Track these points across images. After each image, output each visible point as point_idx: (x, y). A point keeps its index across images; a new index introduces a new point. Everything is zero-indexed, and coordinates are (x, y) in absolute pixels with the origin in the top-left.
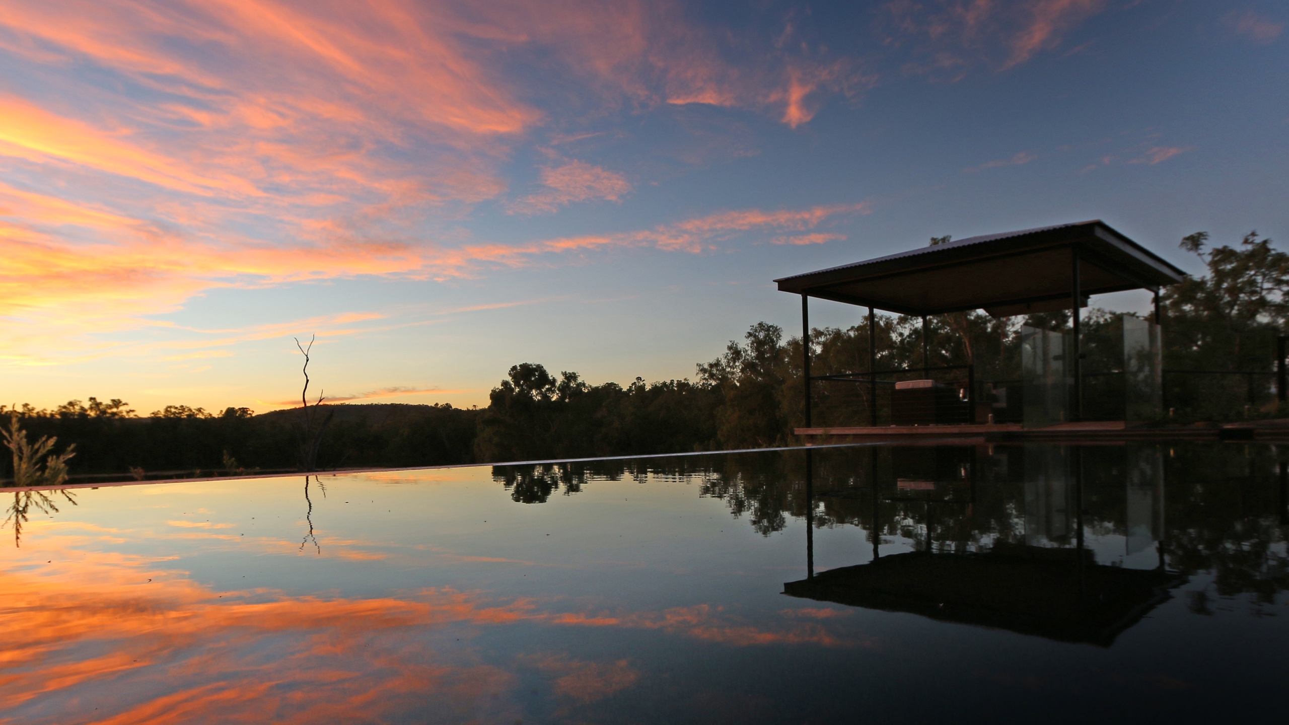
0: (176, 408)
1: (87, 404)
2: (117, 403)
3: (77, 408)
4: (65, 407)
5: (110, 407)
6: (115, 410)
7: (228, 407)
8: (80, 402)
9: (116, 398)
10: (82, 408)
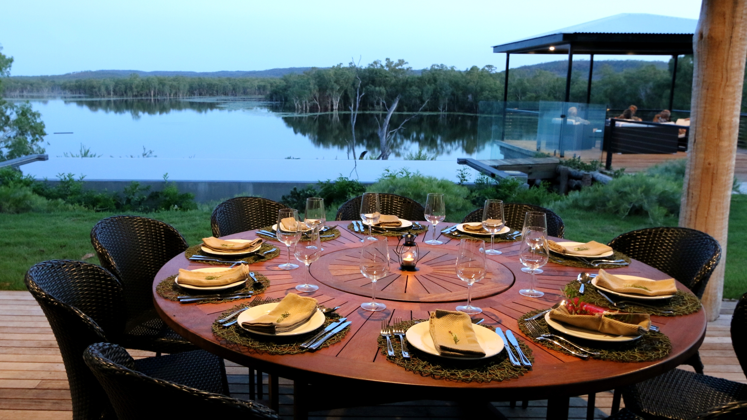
0: (438, 66)
1: (384, 63)
2: (401, 62)
3: (379, 65)
4: (372, 65)
5: (397, 65)
6: (400, 67)
7: (475, 65)
8: (380, 61)
9: (401, 58)
10: (382, 66)
